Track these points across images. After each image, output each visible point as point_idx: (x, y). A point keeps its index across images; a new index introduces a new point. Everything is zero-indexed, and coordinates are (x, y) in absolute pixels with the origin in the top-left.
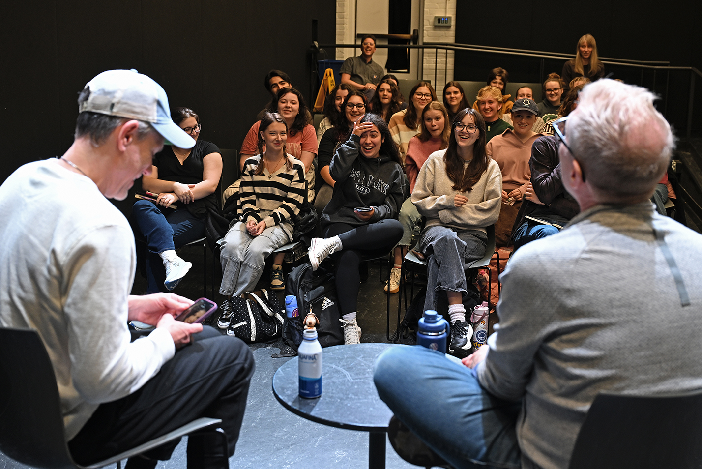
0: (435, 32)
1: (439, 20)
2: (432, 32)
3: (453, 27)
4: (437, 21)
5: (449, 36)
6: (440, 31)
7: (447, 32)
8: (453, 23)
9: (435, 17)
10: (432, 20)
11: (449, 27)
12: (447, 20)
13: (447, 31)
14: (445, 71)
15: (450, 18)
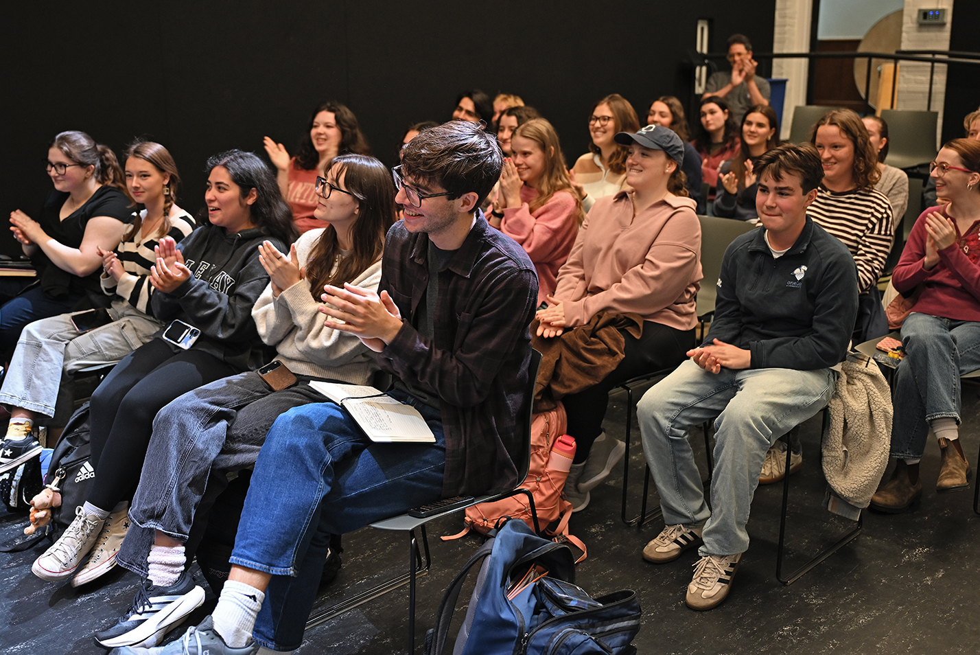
0: (920, 34)
1: (925, 14)
2: (915, 34)
3: (949, 26)
4: (922, 17)
5: (941, 40)
6: (928, 31)
7: (939, 34)
8: (948, 19)
9: (920, 11)
10: (915, 15)
11: (943, 25)
12: (939, 13)
13: (939, 31)
14: (927, 95)
15: (943, 11)
